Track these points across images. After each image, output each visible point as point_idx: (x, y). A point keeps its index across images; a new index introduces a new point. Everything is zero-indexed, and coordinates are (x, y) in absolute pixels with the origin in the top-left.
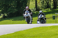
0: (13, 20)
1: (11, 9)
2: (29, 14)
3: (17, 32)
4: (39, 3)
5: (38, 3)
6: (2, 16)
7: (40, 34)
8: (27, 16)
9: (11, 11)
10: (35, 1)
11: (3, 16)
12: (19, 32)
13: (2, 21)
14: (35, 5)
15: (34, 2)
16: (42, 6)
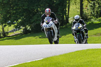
0: (40, 38)
1: (38, 17)
2: (51, 22)
3: (47, 58)
4: (86, 7)
5: (84, 7)
6: (22, 30)
7: (88, 62)
8: (48, 27)
9: (37, 20)
10: (79, 4)
11: (24, 29)
12: (51, 57)
13: (22, 39)
14: (79, 10)
15: (78, 6)
16: (91, 13)
